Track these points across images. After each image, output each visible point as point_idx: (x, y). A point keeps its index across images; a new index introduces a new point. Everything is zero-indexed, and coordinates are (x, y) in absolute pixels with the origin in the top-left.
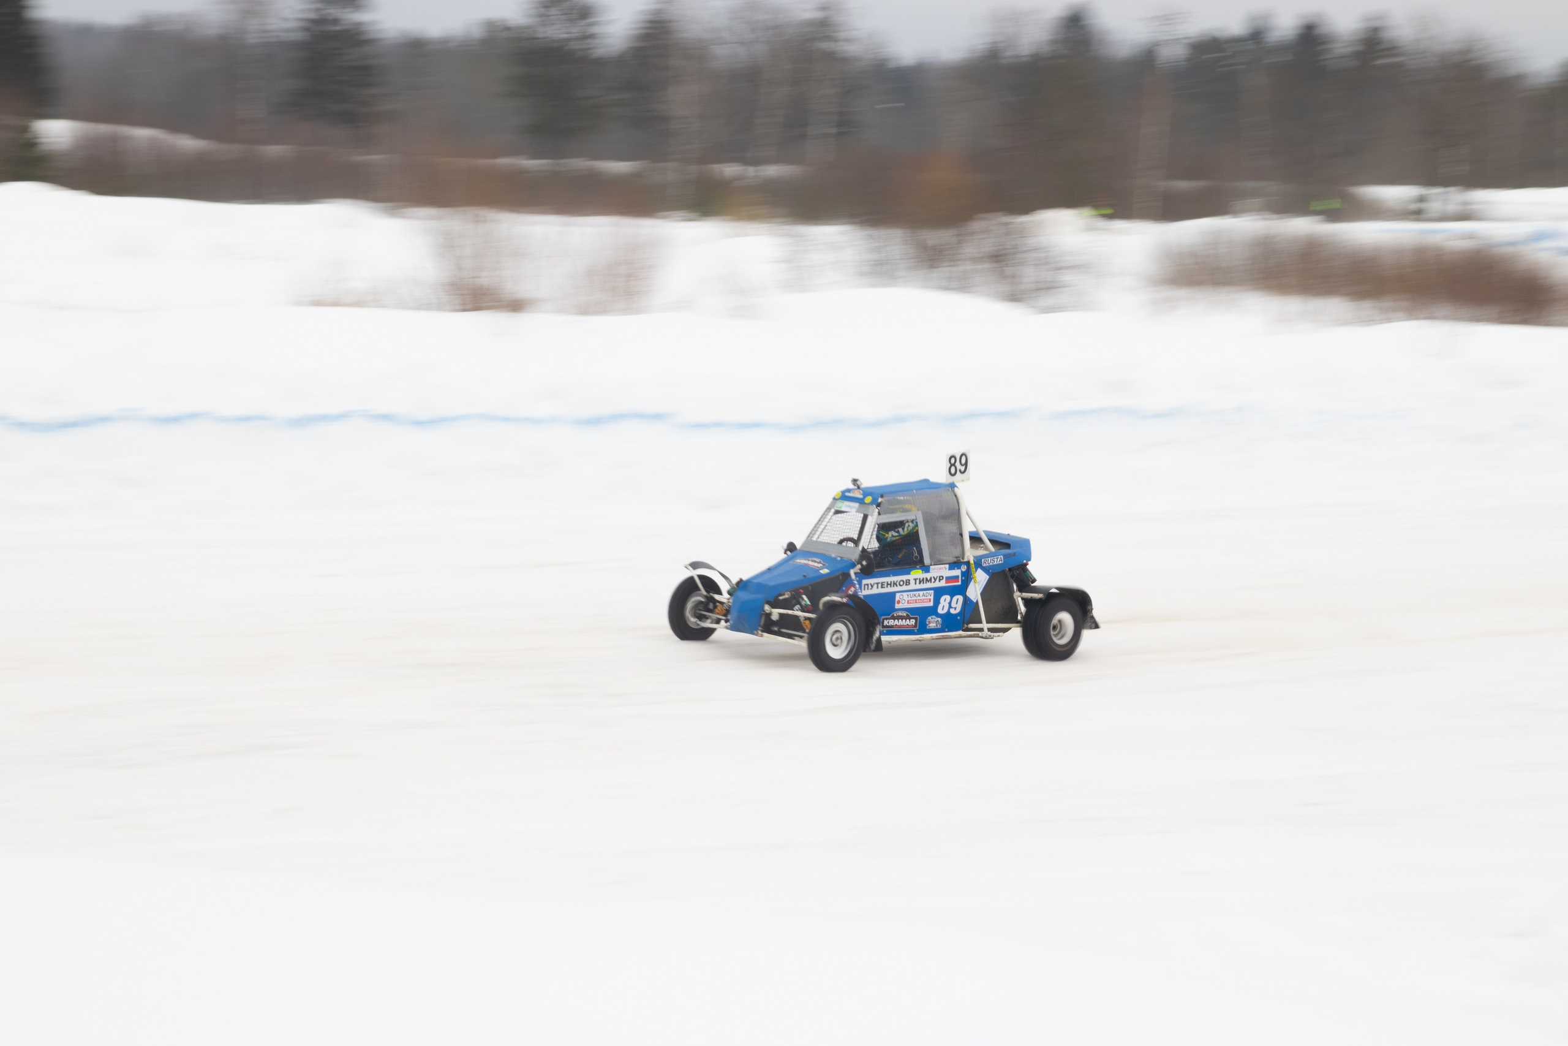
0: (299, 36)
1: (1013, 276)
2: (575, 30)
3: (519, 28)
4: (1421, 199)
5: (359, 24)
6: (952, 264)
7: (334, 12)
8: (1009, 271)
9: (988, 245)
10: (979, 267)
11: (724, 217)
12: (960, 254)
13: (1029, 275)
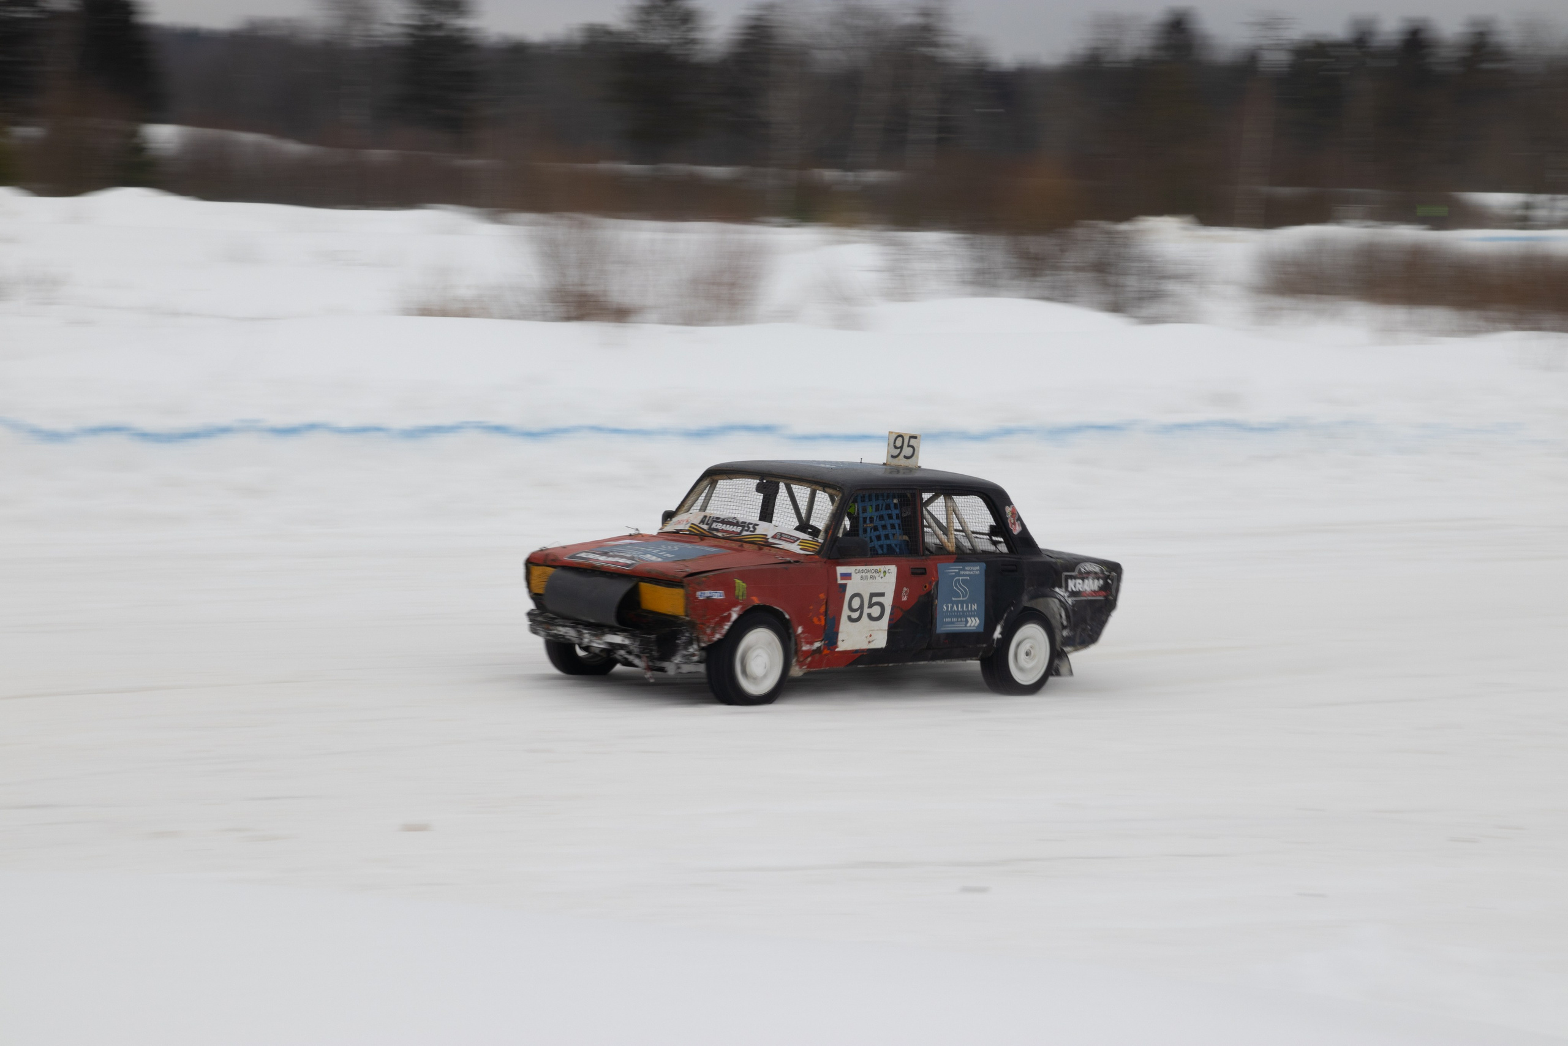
0: (402, 41)
1: (1117, 286)
2: (677, 35)
3: (620, 34)
4: (1527, 206)
5: (462, 30)
6: (1054, 272)
7: (438, 18)
8: (1112, 279)
9: (1090, 255)
10: (1081, 275)
11: (824, 224)
12: (1063, 262)
13: (1132, 283)
